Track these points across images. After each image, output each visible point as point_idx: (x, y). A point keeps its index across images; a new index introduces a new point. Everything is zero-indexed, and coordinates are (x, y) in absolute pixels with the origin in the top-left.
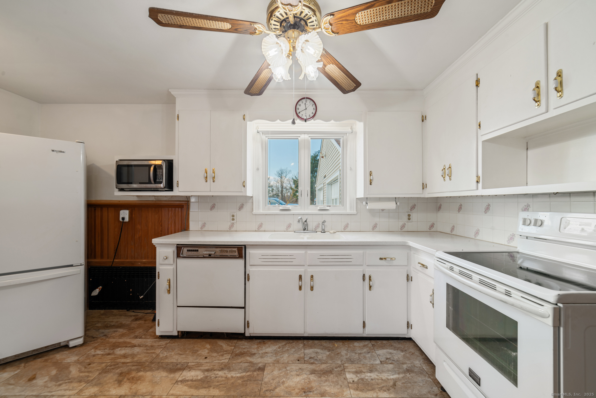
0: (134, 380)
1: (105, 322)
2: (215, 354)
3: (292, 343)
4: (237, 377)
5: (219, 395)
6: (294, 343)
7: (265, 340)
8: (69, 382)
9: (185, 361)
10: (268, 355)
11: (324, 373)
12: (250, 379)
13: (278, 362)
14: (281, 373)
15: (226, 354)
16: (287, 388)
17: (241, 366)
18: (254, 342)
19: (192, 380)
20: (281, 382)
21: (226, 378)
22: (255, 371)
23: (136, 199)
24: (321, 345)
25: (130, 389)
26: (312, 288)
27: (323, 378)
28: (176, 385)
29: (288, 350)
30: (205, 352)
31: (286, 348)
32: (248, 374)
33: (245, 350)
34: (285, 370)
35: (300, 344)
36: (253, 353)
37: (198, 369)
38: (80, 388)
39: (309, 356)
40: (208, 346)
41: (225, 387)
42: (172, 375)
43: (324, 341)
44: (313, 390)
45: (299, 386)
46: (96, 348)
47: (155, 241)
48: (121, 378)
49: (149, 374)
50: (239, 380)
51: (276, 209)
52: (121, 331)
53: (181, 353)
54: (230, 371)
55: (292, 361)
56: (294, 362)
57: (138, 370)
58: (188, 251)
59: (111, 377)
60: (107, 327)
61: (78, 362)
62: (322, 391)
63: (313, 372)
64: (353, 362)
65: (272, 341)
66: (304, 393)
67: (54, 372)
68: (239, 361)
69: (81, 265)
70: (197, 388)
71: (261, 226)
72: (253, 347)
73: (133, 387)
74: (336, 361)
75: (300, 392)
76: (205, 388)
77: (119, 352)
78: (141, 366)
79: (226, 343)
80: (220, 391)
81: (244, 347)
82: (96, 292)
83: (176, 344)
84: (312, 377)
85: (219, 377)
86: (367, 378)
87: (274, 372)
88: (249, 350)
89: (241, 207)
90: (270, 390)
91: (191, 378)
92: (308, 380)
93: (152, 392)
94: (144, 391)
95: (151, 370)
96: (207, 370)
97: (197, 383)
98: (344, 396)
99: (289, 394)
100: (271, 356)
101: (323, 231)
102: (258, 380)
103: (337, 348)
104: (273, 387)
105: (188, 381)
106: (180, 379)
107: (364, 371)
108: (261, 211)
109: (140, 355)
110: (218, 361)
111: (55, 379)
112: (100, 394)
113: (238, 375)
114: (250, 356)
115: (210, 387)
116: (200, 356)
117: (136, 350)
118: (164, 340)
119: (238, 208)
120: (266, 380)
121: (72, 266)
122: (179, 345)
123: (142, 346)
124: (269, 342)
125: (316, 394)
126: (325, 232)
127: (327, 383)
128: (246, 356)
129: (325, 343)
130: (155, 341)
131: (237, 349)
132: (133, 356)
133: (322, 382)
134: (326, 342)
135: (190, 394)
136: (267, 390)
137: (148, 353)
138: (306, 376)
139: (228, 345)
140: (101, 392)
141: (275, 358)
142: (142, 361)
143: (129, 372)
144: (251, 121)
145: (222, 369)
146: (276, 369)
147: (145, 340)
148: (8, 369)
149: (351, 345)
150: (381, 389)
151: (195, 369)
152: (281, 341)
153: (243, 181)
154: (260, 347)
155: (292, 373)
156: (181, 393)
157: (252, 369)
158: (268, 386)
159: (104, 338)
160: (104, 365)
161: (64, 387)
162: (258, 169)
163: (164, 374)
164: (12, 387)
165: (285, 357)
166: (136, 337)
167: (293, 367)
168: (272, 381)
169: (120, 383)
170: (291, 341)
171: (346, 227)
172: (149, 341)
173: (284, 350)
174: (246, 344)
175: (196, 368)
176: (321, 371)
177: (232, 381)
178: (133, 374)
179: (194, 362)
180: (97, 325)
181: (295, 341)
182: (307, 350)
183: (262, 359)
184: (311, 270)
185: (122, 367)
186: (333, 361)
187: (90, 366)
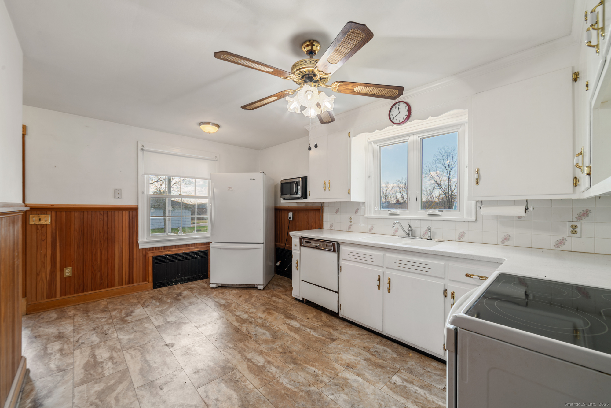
0: (270, 314)
1: (278, 282)
2: (314, 319)
3: (372, 336)
4: (315, 336)
5: (298, 339)
6: (373, 337)
7: (353, 326)
8: (249, 303)
9: (297, 316)
10: (346, 335)
11: (375, 365)
12: (322, 341)
13: (348, 341)
14: (343, 348)
15: (321, 322)
16: (338, 357)
17: (323, 332)
18: (344, 323)
19: (292, 326)
20: (338, 352)
21: (309, 333)
22: (328, 338)
23: (296, 205)
24: (396, 348)
25: (266, 316)
26: (389, 290)
27: (371, 367)
28: (283, 324)
29: (364, 338)
30: (310, 316)
31: (363, 337)
32: (323, 338)
33: (334, 325)
34: (348, 348)
35: (378, 339)
36: (337, 329)
37: (299, 323)
38: (251, 307)
39: (376, 350)
40: (315, 314)
41: (304, 338)
42: (286, 319)
43: (402, 347)
44: (355, 369)
45: (348, 361)
46: (266, 293)
47: (291, 233)
48: (266, 310)
49: (277, 314)
50: (315, 338)
51: (386, 213)
52: (282, 289)
53: (298, 311)
54: (314, 332)
55: (359, 346)
56: (360, 347)
57: (274, 310)
58: (306, 242)
59: (263, 308)
60: (277, 285)
61: (257, 297)
62: (361, 373)
63: (367, 360)
64: (412, 373)
65: (358, 328)
66: (347, 366)
67: (247, 297)
68: (325, 329)
69: (262, 244)
70: (291, 330)
71: (372, 229)
72: (341, 325)
73: (267, 316)
74: (396, 364)
75: (344, 364)
76: (295, 332)
77: (274, 299)
78: (277, 309)
79: (326, 316)
80: (300, 338)
81: (335, 323)
82: (278, 264)
83: (300, 305)
84: (363, 362)
85: (306, 331)
86: (411, 388)
87: (340, 345)
88: (336, 326)
89: (357, 211)
90: (326, 353)
91: (292, 325)
92: (358, 362)
93: (272, 322)
94: (270, 320)
95: (279, 313)
96: (303, 325)
97: (293, 328)
98: (374, 385)
99: (336, 361)
100: (348, 336)
101: (429, 239)
102: (325, 344)
103: (409, 357)
104: (330, 352)
105: (290, 325)
106: (287, 323)
107: (415, 383)
108: (373, 215)
109: (280, 304)
110: (313, 324)
111: (246, 300)
112: (255, 313)
113: (317, 336)
114: (333, 330)
115: (298, 333)
116: (306, 317)
117: (281, 301)
118: (296, 301)
119: (355, 212)
120: (330, 346)
121: (258, 243)
122: (301, 306)
123: (284, 300)
124: (355, 328)
125: (355, 372)
126: (431, 240)
127: (371, 372)
128: (331, 328)
129: (400, 348)
130: (292, 300)
131: (329, 322)
132: (278, 303)
133: (367, 369)
134: (403, 348)
135: (286, 331)
136: (325, 352)
137: (284, 304)
138: (359, 359)
139: (326, 318)
140: (256, 312)
141: (349, 339)
142: (279, 307)
143: (270, 309)
144: (355, 136)
145: (311, 328)
146: (343, 344)
147: (288, 297)
148: (237, 290)
149: (427, 362)
150: (416, 403)
151: (297, 322)
152: (365, 331)
153: (348, 189)
154: (345, 328)
155: (351, 352)
156: (283, 329)
157: (328, 337)
158: (328, 350)
159: (273, 290)
160: (264, 302)
161: (246, 304)
162: (369, 177)
163: (283, 317)
164: (234, 297)
165: (357, 342)
166: (285, 295)
167: (355, 349)
168: (332, 349)
169: (264, 312)
170: (372, 334)
171: (461, 236)
172: (289, 299)
173: (360, 337)
174: (338, 322)
175: (299, 321)
176: (375, 362)
177: (310, 337)
178: (271, 311)
179: (300, 318)
180: (274, 283)
181: (376, 336)
182: (379, 346)
183: (340, 335)
184: (389, 273)
185: (269, 306)
186: (394, 362)
187: (260, 300)
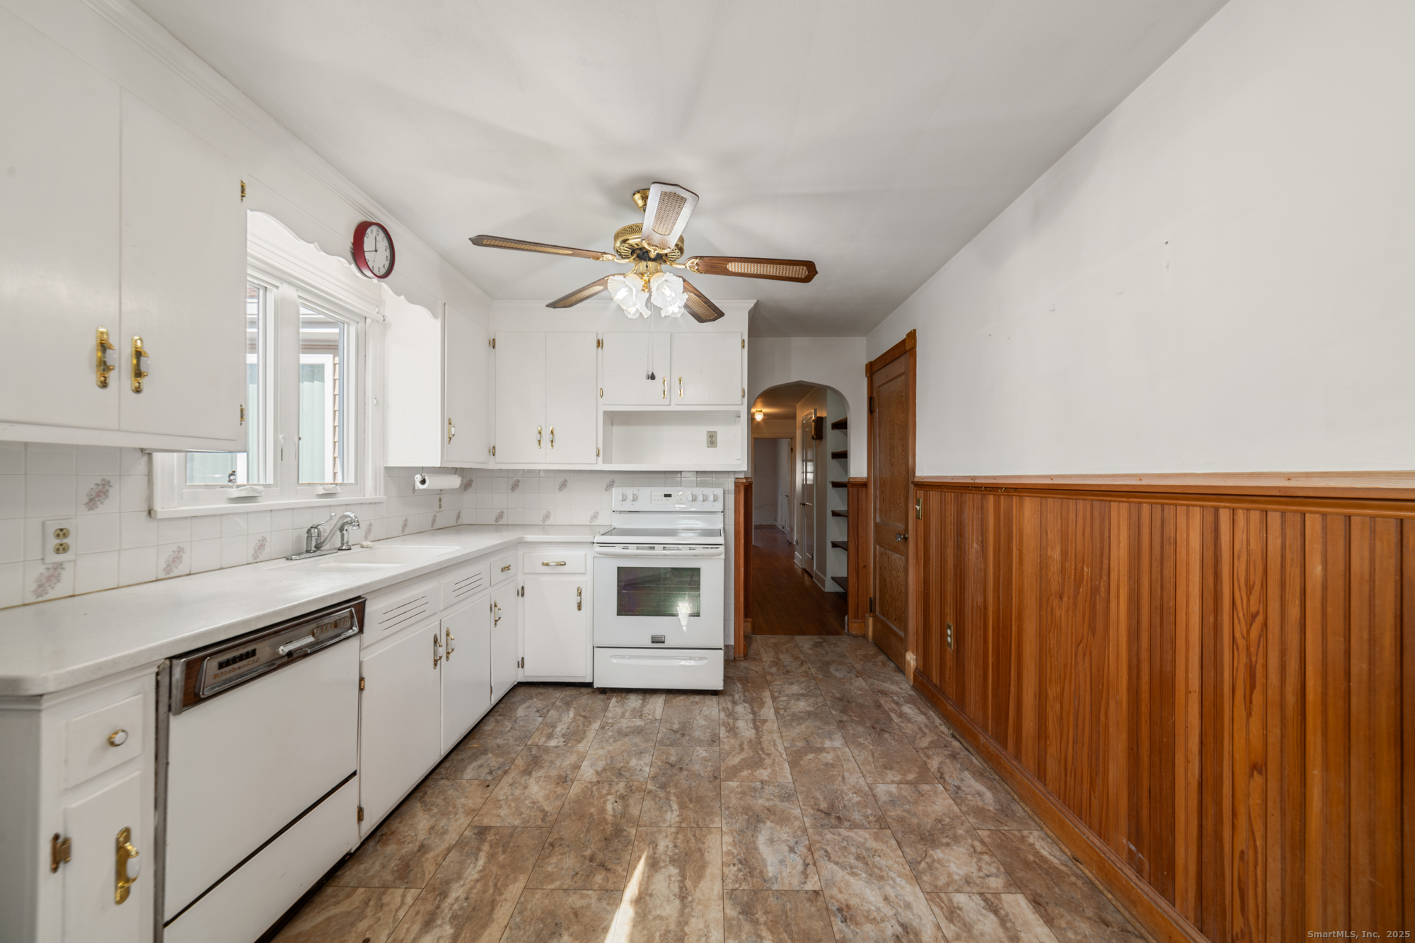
26: (448, 655)
71: (177, 557)
89: (98, 495)
108: (177, 507)
119: (86, 500)
126: (350, 549)
153: (239, 405)
171: (368, 532)
184: (446, 618)
